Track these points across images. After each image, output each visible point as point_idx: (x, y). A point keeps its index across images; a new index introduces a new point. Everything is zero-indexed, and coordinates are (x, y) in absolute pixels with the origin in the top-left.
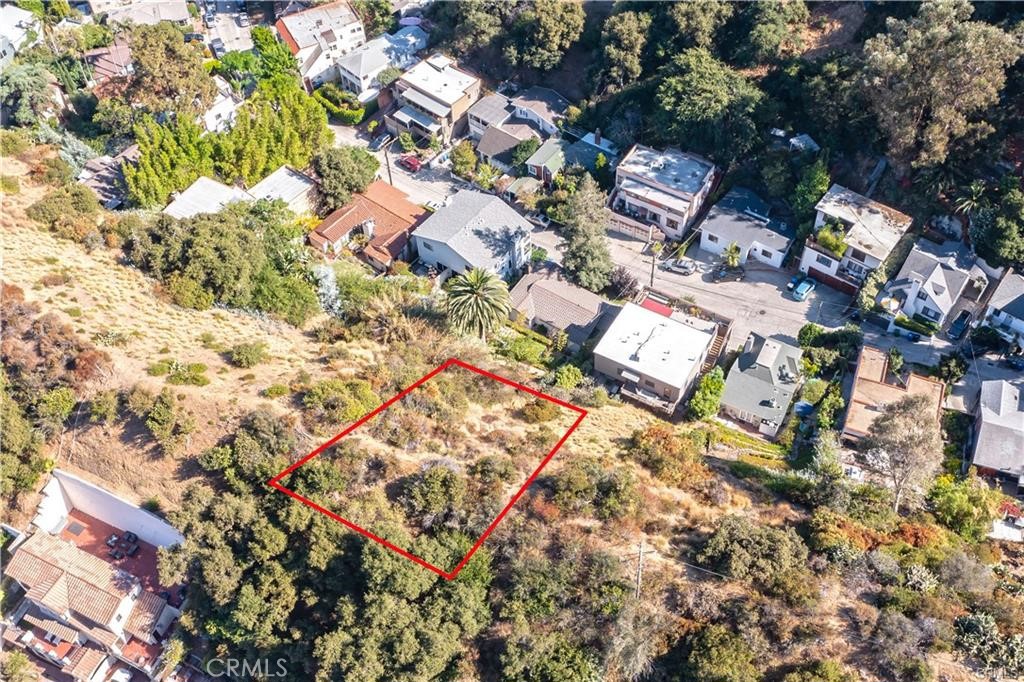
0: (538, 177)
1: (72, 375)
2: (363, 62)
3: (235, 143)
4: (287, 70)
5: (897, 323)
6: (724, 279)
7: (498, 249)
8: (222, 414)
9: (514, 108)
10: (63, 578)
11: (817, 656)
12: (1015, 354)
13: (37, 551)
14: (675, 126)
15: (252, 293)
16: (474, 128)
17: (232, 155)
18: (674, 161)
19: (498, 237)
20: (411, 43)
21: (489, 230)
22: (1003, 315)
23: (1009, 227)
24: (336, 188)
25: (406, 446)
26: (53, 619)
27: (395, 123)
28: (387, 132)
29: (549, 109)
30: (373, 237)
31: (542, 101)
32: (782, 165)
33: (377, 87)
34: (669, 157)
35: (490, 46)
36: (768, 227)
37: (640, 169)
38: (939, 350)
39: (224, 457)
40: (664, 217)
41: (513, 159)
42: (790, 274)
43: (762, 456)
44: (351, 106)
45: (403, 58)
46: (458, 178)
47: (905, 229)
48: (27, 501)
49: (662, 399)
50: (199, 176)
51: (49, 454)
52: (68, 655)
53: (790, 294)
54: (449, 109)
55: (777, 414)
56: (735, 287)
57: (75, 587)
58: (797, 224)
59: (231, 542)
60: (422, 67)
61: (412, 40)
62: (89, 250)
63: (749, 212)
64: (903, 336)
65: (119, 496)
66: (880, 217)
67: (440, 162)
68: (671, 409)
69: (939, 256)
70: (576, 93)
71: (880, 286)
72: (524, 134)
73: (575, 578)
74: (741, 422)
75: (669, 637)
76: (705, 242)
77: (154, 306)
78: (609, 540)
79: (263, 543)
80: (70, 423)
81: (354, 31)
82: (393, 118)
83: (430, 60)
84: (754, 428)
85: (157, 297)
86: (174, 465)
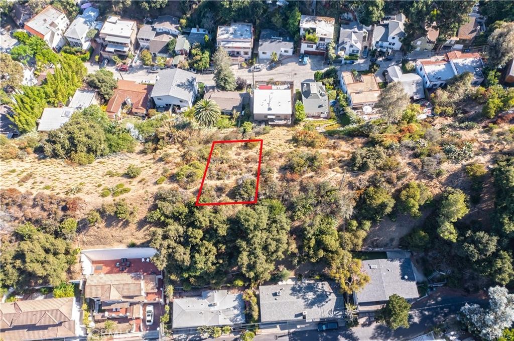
0: (182, 54)
1: (68, 212)
2: (77, 32)
3: (52, 88)
4: (43, 47)
5: (345, 59)
6: (275, 67)
7: (189, 89)
8: (144, 199)
9: (156, 29)
10: (112, 287)
11: (407, 182)
12: (388, 55)
13: (93, 283)
14: (233, 13)
15: (108, 147)
16: (142, 43)
17: (53, 94)
18: (236, 28)
19: (186, 84)
20: (93, 15)
21: (182, 83)
22: (380, 43)
23: (374, 9)
24: (107, 90)
25: (225, 178)
26: (115, 303)
27: (107, 53)
28: (105, 59)
29: (171, 24)
30: (132, 104)
31: (166, 22)
32: (279, 15)
33: (88, 41)
34: (234, 27)
35: (132, 5)
36: (283, 41)
37: (226, 36)
38: (362, 63)
39: (157, 214)
40: (242, 51)
41: (168, 50)
42: (298, 57)
43: (330, 125)
44: (81, 53)
45: (93, 23)
46: (148, 67)
47: (334, 23)
48: (76, 267)
49: (285, 120)
50: (43, 109)
51: (74, 246)
52: (126, 312)
53: (302, 63)
54: (130, 39)
55: (326, 109)
56: (280, 69)
57: (119, 288)
58: (293, 35)
59: (180, 243)
60: (106, 24)
61: (92, 14)
62: (21, 159)
63: (273, 37)
64: (348, 63)
65: (116, 248)
66: (323, 22)
67: (135, 63)
68: (289, 123)
69: (351, 29)
70: (178, 13)
71: (334, 48)
72: (166, 39)
73: (316, 195)
74: (313, 117)
75: (355, 199)
76: (261, 56)
77: (73, 170)
78: (320, 177)
79: (195, 236)
80: (79, 231)
81: (62, 19)
82: (106, 51)
83: (108, 20)
84: (319, 117)
85: (71, 166)
86: (134, 226)
